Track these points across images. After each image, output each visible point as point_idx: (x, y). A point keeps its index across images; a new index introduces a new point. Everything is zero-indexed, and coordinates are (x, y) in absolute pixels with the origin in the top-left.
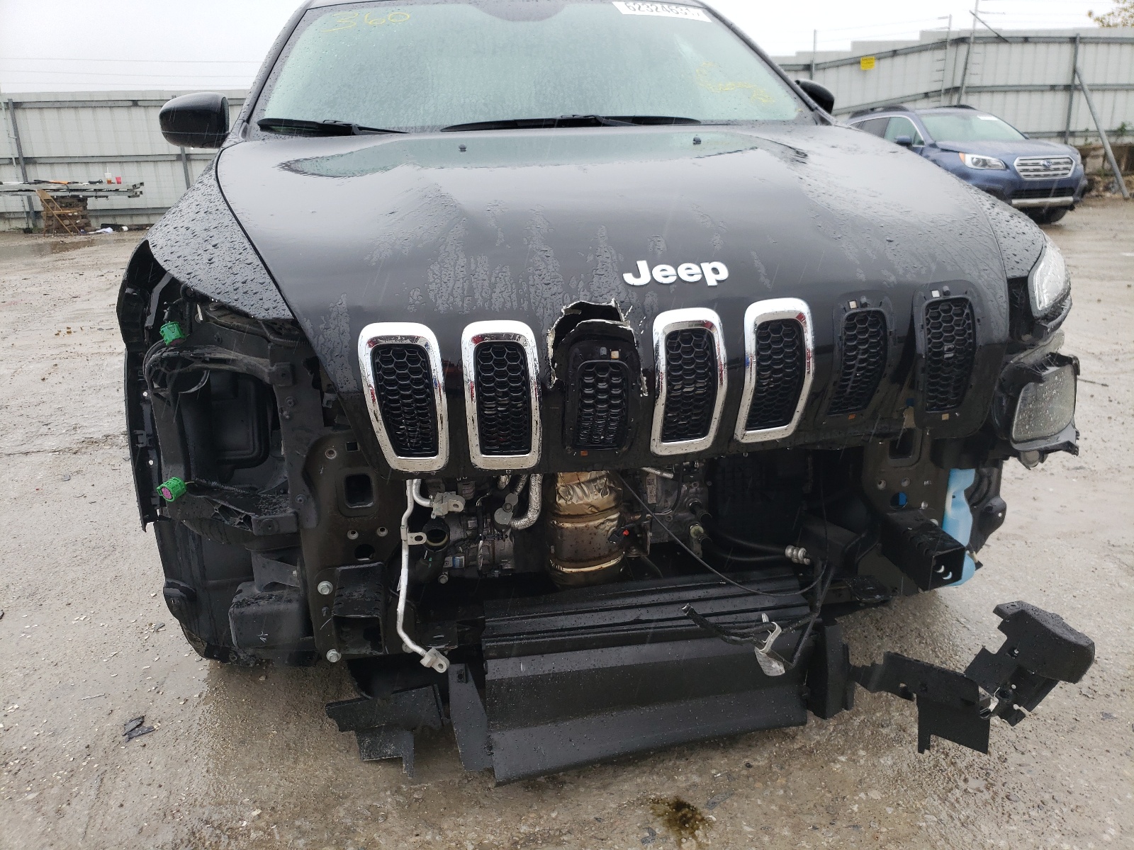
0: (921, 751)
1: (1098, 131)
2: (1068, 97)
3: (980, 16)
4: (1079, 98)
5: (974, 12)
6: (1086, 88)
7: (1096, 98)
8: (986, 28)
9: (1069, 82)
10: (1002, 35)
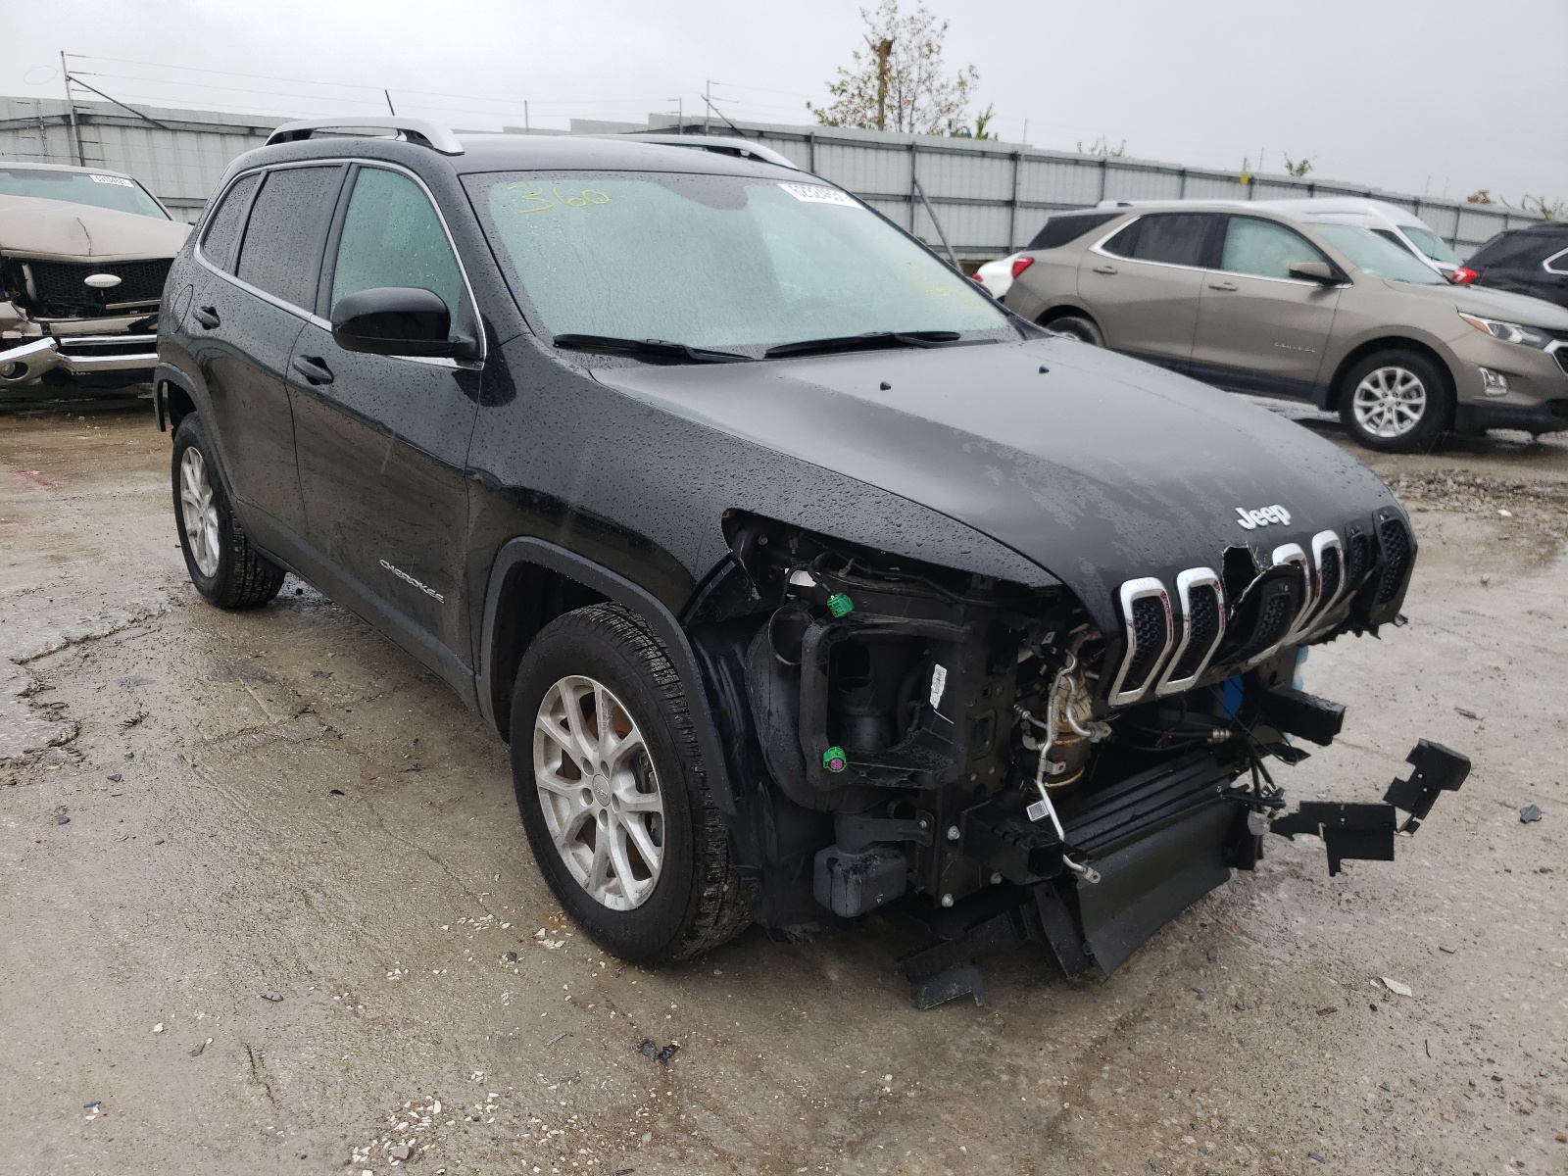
0: (1332, 874)
1: (945, 246)
2: (909, 208)
3: (712, 101)
4: (921, 211)
5: (706, 97)
6: (927, 200)
7: (943, 212)
8: (719, 117)
9: (909, 193)
10: (737, 126)
